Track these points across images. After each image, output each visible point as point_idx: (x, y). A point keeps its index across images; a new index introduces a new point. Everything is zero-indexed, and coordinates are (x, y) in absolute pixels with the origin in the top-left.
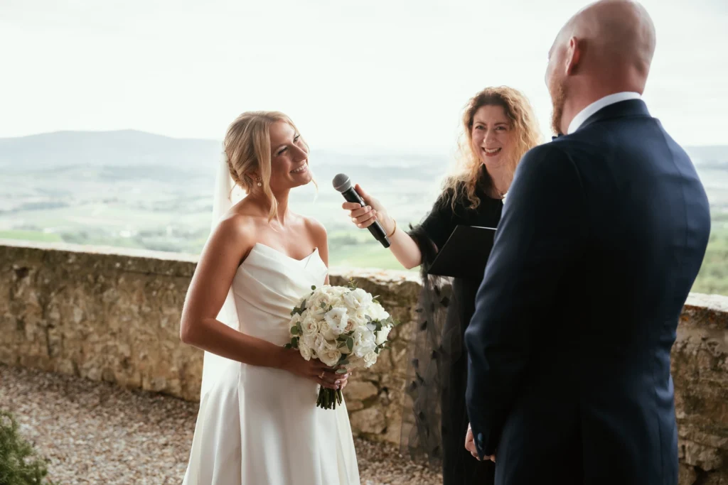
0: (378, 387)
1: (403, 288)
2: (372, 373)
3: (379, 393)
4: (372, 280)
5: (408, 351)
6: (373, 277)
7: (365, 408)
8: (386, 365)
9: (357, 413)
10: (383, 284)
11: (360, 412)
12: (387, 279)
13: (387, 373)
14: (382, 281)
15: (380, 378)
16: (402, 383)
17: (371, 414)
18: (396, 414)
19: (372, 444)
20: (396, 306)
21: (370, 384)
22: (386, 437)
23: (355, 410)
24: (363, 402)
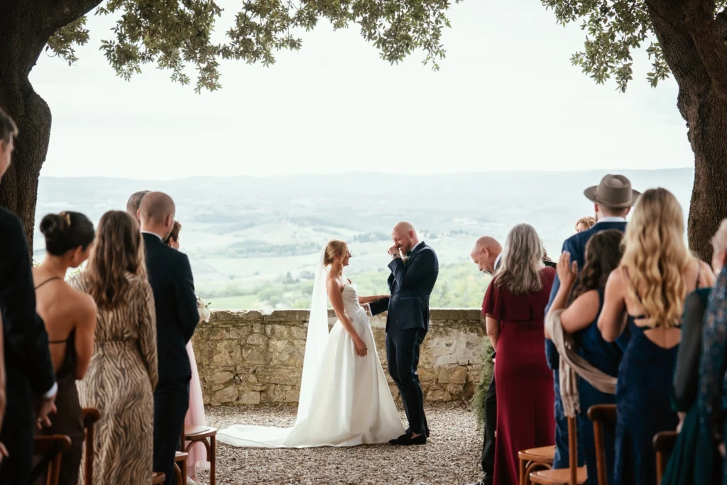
0: (234, 374)
1: (249, 316)
2: (229, 367)
3: (234, 378)
4: (228, 312)
5: (253, 350)
7: (225, 388)
11: (222, 390)
12: (237, 311)
13: (240, 365)
14: (234, 313)
15: (236, 369)
16: (249, 369)
17: (229, 391)
18: (246, 387)
19: (232, 407)
21: (229, 372)
22: (240, 402)
23: (219, 390)
24: (224, 384)
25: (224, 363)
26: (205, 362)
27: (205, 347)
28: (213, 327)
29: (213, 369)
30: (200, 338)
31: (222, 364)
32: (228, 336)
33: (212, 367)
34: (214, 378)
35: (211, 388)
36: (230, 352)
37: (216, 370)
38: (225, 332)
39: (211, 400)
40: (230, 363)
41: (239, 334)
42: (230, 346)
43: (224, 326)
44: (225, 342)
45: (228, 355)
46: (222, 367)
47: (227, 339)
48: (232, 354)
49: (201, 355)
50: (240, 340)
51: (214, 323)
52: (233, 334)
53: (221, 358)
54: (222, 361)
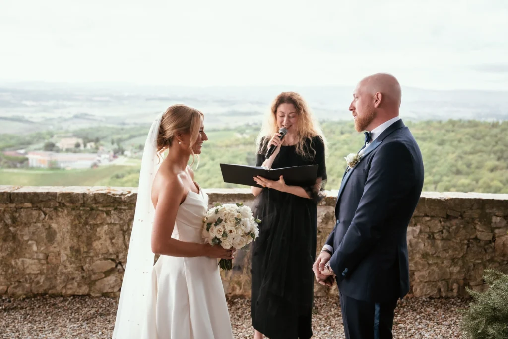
0: (116, 262)
1: (132, 198)
2: (111, 254)
3: (116, 266)
4: (109, 194)
6: (110, 193)
7: (105, 277)
8: (122, 248)
9: (100, 281)
10: (117, 196)
11: (103, 280)
12: (119, 193)
13: (122, 252)
14: (116, 195)
15: (117, 257)
17: (111, 280)
19: (113, 299)
20: (127, 209)
21: (110, 261)
23: (99, 280)
24: (105, 273)
25: (104, 251)
26: (84, 249)
27: (83, 232)
28: (92, 209)
29: (92, 257)
30: (77, 222)
31: (102, 251)
32: (108, 220)
33: (92, 254)
34: (93, 267)
35: (90, 277)
36: (111, 239)
37: (95, 258)
38: (105, 215)
39: (90, 290)
40: (111, 250)
41: (121, 219)
42: (111, 232)
43: (105, 209)
44: (106, 227)
45: (109, 242)
46: (102, 254)
47: (108, 224)
48: (113, 241)
49: (78, 241)
50: (121, 226)
51: (94, 206)
52: (114, 218)
53: (101, 244)
54: (102, 248)
